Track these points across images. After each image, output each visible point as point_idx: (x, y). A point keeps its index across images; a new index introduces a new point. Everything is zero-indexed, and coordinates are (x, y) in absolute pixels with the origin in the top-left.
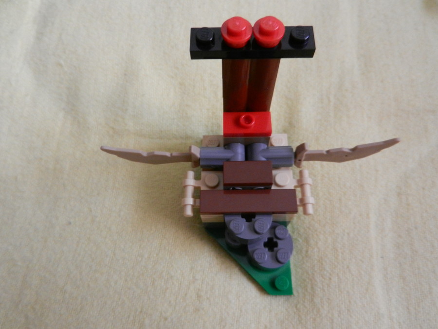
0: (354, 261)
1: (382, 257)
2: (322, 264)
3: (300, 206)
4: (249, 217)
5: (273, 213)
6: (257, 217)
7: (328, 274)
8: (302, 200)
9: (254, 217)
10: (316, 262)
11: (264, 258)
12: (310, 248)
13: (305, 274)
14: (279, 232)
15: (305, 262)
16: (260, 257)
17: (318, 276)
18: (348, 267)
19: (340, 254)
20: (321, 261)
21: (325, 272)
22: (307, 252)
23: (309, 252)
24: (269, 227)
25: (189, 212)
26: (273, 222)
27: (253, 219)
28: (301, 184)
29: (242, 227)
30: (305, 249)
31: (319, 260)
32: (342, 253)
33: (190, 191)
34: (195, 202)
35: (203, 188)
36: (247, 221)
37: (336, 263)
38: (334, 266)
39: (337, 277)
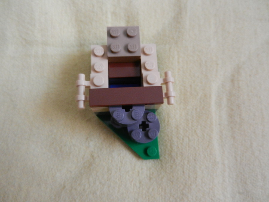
3: (164, 98)
4: (128, 108)
5: (146, 104)
6: (134, 108)
8: (167, 94)
9: (132, 108)
11: (139, 136)
14: (149, 117)
16: (136, 136)
24: (142, 115)
25: (82, 105)
26: (145, 110)
27: (130, 109)
28: (166, 82)
29: (122, 116)
33: (82, 89)
34: (86, 98)
35: (92, 87)
36: (126, 111)
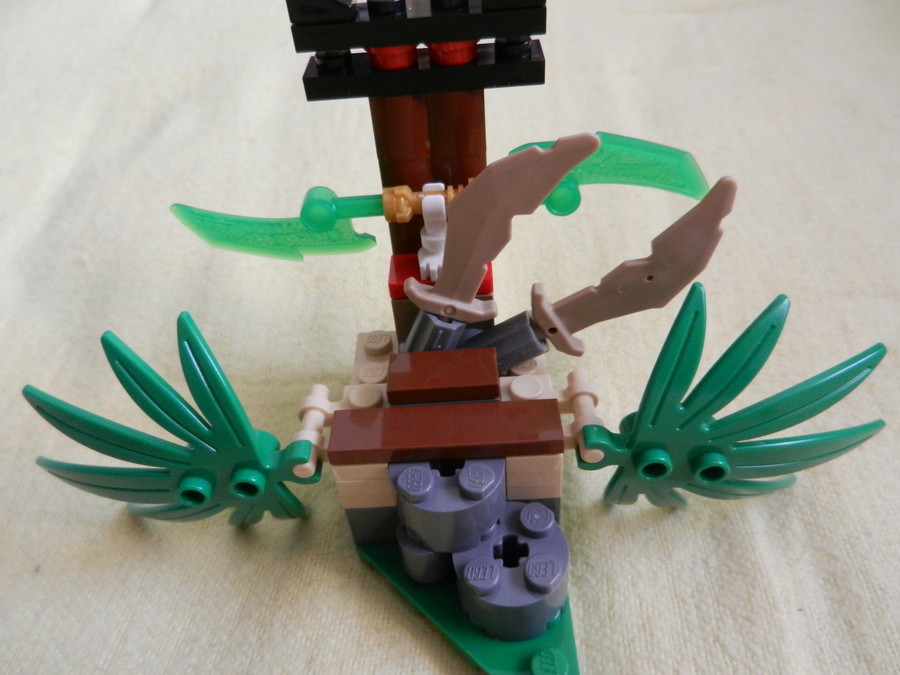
0: (731, 622)
1: (800, 610)
2: (652, 635)
7: (670, 661)
10: (635, 630)
12: (617, 595)
13: (611, 665)
15: (608, 631)
17: (646, 667)
18: (717, 639)
19: (694, 611)
20: (647, 627)
21: (663, 656)
22: (611, 607)
23: (616, 608)
30: (606, 600)
31: (644, 626)
32: (698, 607)
33: (315, 419)
37: (687, 633)
38: (682, 641)
39: (693, 669)
